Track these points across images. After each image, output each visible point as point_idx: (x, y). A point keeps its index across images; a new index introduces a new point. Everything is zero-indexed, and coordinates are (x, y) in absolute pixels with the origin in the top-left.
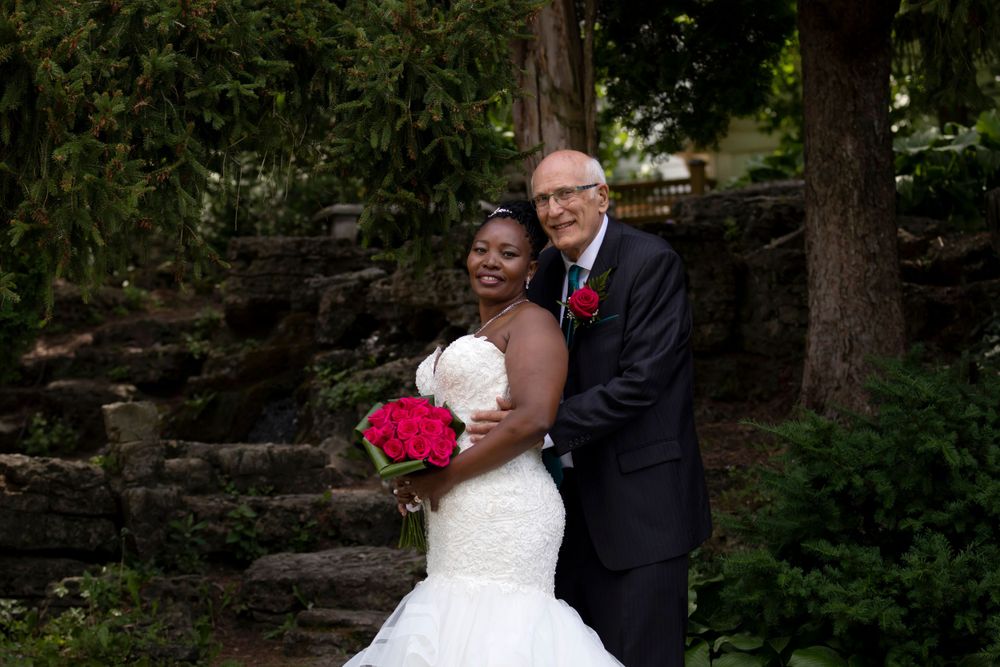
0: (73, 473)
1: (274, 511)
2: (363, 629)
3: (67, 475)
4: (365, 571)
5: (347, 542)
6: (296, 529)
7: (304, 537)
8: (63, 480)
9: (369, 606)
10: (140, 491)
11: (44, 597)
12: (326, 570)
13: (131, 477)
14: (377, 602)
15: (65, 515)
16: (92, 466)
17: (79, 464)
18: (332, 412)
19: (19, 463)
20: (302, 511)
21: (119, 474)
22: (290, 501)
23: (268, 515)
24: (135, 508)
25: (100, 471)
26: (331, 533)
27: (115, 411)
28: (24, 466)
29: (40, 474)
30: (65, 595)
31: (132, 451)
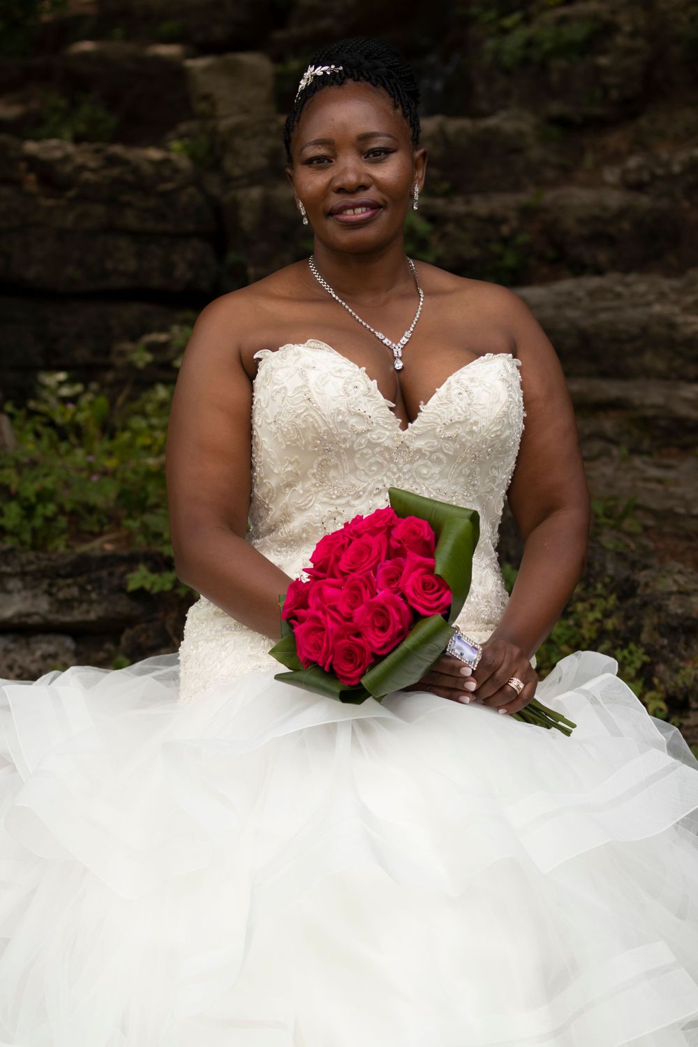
0: (147, 169)
1: (459, 220)
2: (650, 413)
3: (136, 170)
4: (637, 314)
5: (579, 269)
6: (496, 248)
7: (510, 260)
8: (130, 178)
9: (647, 373)
10: (256, 193)
11: (109, 367)
12: (571, 313)
13: (237, 172)
14: (660, 365)
15: (134, 235)
16: (174, 156)
17: (155, 154)
18: (507, 72)
19: (58, 154)
20: (504, 220)
21: (217, 166)
22: (481, 206)
23: (450, 228)
24: (248, 219)
25: (184, 163)
26: (551, 253)
27: (207, 70)
28: (67, 159)
29: (93, 170)
30: (149, 365)
31: (237, 130)
